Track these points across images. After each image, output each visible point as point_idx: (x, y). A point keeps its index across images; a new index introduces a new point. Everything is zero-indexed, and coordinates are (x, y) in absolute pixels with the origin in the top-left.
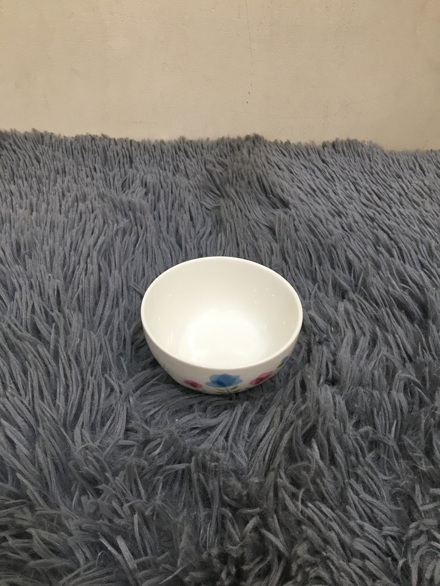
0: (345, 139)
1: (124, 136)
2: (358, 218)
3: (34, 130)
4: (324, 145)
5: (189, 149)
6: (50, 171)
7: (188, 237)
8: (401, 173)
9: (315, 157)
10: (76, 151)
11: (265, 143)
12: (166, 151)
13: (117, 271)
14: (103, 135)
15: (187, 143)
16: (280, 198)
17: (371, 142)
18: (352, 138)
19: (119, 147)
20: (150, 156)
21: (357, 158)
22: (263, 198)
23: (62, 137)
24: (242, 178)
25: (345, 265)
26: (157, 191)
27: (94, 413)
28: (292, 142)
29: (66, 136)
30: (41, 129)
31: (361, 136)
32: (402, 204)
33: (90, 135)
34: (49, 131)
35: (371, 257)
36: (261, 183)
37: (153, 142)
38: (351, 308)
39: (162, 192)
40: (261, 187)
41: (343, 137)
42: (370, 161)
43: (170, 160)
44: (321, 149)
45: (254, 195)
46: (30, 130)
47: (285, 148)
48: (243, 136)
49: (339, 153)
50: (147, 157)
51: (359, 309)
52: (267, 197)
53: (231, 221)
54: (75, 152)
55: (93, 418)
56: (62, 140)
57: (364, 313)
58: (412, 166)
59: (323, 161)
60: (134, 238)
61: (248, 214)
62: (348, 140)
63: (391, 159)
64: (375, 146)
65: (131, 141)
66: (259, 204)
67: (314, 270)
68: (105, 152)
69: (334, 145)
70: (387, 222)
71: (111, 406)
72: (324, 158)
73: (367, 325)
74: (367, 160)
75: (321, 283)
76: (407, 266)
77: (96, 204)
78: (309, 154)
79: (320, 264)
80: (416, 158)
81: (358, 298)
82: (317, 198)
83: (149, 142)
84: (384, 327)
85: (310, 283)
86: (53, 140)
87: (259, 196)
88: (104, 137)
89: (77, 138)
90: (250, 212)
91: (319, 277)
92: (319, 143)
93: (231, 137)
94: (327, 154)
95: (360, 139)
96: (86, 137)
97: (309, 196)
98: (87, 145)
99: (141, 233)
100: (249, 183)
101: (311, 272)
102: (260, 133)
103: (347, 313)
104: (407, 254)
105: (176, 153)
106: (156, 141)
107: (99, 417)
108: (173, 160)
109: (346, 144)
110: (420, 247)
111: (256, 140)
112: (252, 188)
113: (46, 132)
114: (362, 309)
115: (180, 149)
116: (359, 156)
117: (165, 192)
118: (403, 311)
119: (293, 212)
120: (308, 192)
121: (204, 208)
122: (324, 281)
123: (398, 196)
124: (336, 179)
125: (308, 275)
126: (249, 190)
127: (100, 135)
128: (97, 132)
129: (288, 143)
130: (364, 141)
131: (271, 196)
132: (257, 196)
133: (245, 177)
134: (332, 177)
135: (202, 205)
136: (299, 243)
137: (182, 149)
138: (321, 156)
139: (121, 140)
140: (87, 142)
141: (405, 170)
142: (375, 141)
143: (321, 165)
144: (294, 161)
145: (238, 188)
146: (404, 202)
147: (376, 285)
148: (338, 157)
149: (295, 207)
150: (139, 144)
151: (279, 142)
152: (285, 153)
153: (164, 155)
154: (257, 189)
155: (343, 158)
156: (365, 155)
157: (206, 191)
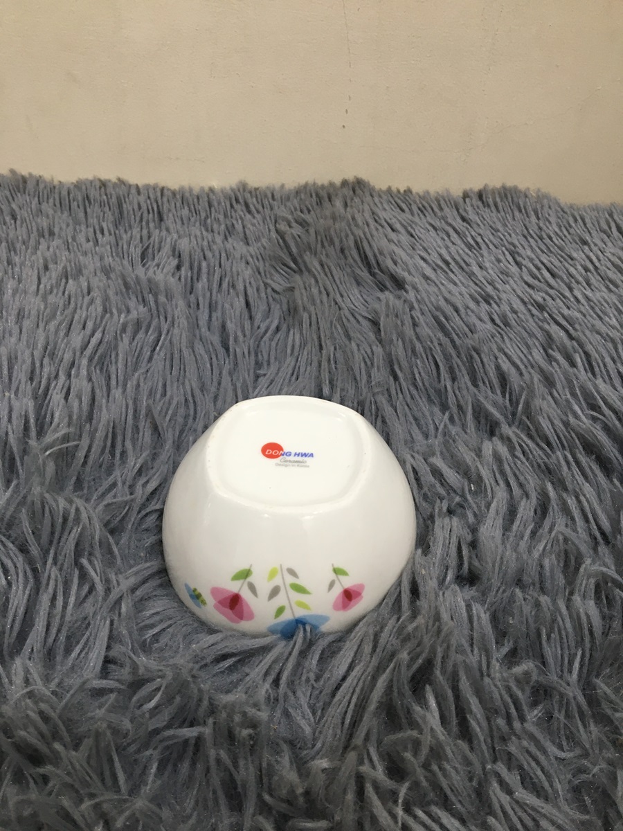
0: (498, 185)
1: (152, 181)
2: (517, 305)
3: (13, 172)
4: (466, 196)
5: (252, 201)
6: (29, 233)
7: (239, 334)
8: (588, 238)
9: (449, 213)
10: (75, 203)
11: (372, 192)
12: (216, 204)
13: (120, 390)
14: (119, 179)
15: (250, 192)
16: (392, 274)
17: (539, 190)
18: (509, 184)
19: (142, 198)
20: (190, 211)
21: (517, 213)
22: (364, 274)
23: (56, 182)
24: (332, 243)
25: (495, 381)
26: (196, 264)
27: (54, 631)
28: (414, 191)
29: (62, 180)
30: (24, 171)
31: (524, 180)
32: (589, 284)
33: (100, 180)
34: (36, 172)
35: (539, 367)
36: (362, 252)
37: (196, 191)
38: (503, 450)
39: (204, 264)
40: (360, 257)
41: (495, 182)
42: (538, 218)
43: (221, 217)
44: (461, 201)
45: (349, 270)
46: (5, 172)
47: (403, 200)
48: (337, 181)
49: (489, 206)
50: (185, 212)
51: (519, 453)
52: (370, 273)
53: (312, 309)
54: (74, 205)
55: (51, 640)
56: (54, 187)
57: (528, 459)
58: (606, 227)
59: (464, 219)
60: (152, 337)
61: (339, 299)
62: (504, 187)
63: (571, 217)
64: (546, 196)
65: (162, 190)
66: (358, 284)
67: (443, 390)
68: (120, 205)
69: (480, 195)
70: (566, 311)
71: (86, 618)
72: (464, 214)
73: (532, 481)
74: (533, 218)
75: (455, 410)
76: (599, 381)
77: (95, 282)
78: (441, 209)
79: (454, 379)
80: (611, 215)
81: (517, 435)
82: (452, 275)
83: (191, 190)
84: (560, 484)
85: (436, 410)
86: (42, 186)
87: (358, 271)
88: (121, 182)
89: (78, 185)
90: (342, 296)
91: (451, 400)
92: (457, 192)
93: (319, 183)
94: (469, 209)
95: (522, 186)
96: (91, 182)
97: (439, 271)
98: (93, 194)
99: (165, 327)
100: (342, 250)
101: (438, 392)
102: (364, 176)
103: (497, 458)
104: (598, 363)
105: (232, 206)
106: (202, 189)
107: (62, 638)
108: (226, 216)
109: (499, 194)
111: (357, 187)
112: (346, 258)
113: (30, 174)
114: (524, 453)
115: (237, 201)
116: (520, 211)
117: (209, 265)
118: (594, 457)
119: (411, 296)
120: (437, 265)
121: (269, 290)
122: (460, 407)
123: (583, 271)
124: (483, 246)
125: (433, 398)
126: (342, 262)
127: (114, 180)
128: (109, 175)
129: (408, 191)
130: (528, 189)
131: (377, 271)
132: (353, 272)
133: (337, 242)
134: (477, 243)
135: (266, 285)
137: (241, 201)
138: (460, 211)
139: (147, 187)
140: (93, 190)
141: (594, 233)
142: (545, 189)
143: (459, 224)
144: (416, 219)
145: (324, 258)
146: (593, 281)
147: (547, 411)
148: (486, 213)
149: (415, 288)
150: (174, 193)
151: (394, 189)
152: (404, 206)
153: (213, 209)
154: (355, 261)
155: (494, 214)
156: (530, 209)
157: (273, 263)
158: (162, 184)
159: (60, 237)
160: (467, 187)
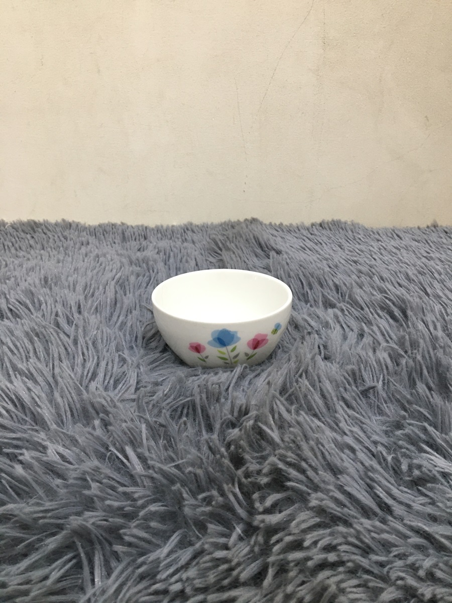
0: (330, 220)
1: (140, 223)
2: (343, 262)
3: (64, 220)
4: (313, 225)
5: (196, 229)
6: (75, 244)
8: (381, 239)
9: (305, 232)
11: (261, 223)
12: (176, 231)
13: (131, 295)
15: (194, 226)
16: (274, 249)
17: (352, 221)
18: (335, 219)
19: (136, 230)
20: (162, 235)
21: (341, 230)
22: (259, 251)
23: (87, 225)
24: (241, 236)
25: (333, 288)
26: (168, 253)
27: (108, 378)
28: (284, 224)
29: (91, 224)
30: (69, 219)
31: (345, 217)
32: (381, 254)
33: (111, 223)
34: (77, 220)
36: (258, 241)
37: (165, 227)
38: (339, 313)
39: (172, 254)
40: (257, 243)
41: (328, 218)
42: (353, 232)
43: (179, 236)
44: (310, 227)
45: (251, 249)
46: (59, 220)
47: (280, 228)
48: (242, 219)
49: (326, 229)
50: (159, 235)
51: (346, 313)
52: (262, 250)
53: (232, 263)
54: (98, 234)
55: (106, 382)
56: (86, 227)
57: (352, 315)
58: (391, 236)
59: (312, 234)
60: (147, 279)
61: (247, 260)
62: (333, 221)
64: (358, 224)
65: (146, 228)
66: (257, 255)
67: (306, 293)
68: (123, 234)
69: (321, 225)
71: (124, 372)
72: (312, 232)
73: (353, 324)
74: (350, 232)
75: (313, 302)
76: (387, 283)
78: (299, 230)
79: (311, 289)
80: (394, 231)
81: (345, 306)
82: (306, 252)
83: (162, 226)
84: (369, 323)
85: (303, 304)
86: (79, 227)
87: (256, 249)
88: (123, 224)
89: (100, 226)
91: (311, 298)
92: (307, 223)
93: (233, 221)
94: (315, 230)
95: (343, 220)
96: (107, 224)
97: (299, 250)
98: (108, 229)
99: (153, 275)
100: (247, 240)
101: (303, 295)
102: (255, 217)
103: (336, 317)
105: (185, 232)
106: (168, 226)
107: (112, 382)
108: (182, 236)
109: (331, 224)
110: (399, 276)
111: (254, 220)
112: (249, 243)
113: (73, 221)
114: (349, 313)
115: (187, 229)
116: (343, 229)
117: (174, 254)
118: (386, 311)
119: (285, 256)
120: (298, 248)
121: (208, 262)
122: (315, 301)
123: (378, 250)
124: (324, 244)
125: (301, 298)
126: (248, 245)
127: (119, 222)
128: (117, 220)
129: (281, 224)
130: (347, 221)
131: (266, 249)
132: (254, 250)
133: (244, 237)
134: (319, 242)
135: (206, 260)
136: (291, 273)
137: (190, 229)
138: (310, 231)
139: (138, 227)
140: (108, 227)
141: (384, 237)
142: (356, 221)
143: (309, 236)
144: (286, 234)
145: (237, 244)
146: (383, 253)
147: (358, 294)
148: (324, 232)
149: (287, 253)
150: (153, 229)
151: (273, 223)
152: (279, 230)
153: (174, 234)
154: (254, 244)
155: (329, 232)
156: (348, 229)
157: (210, 251)
158: (146, 224)
159: (92, 244)
160: (313, 221)
